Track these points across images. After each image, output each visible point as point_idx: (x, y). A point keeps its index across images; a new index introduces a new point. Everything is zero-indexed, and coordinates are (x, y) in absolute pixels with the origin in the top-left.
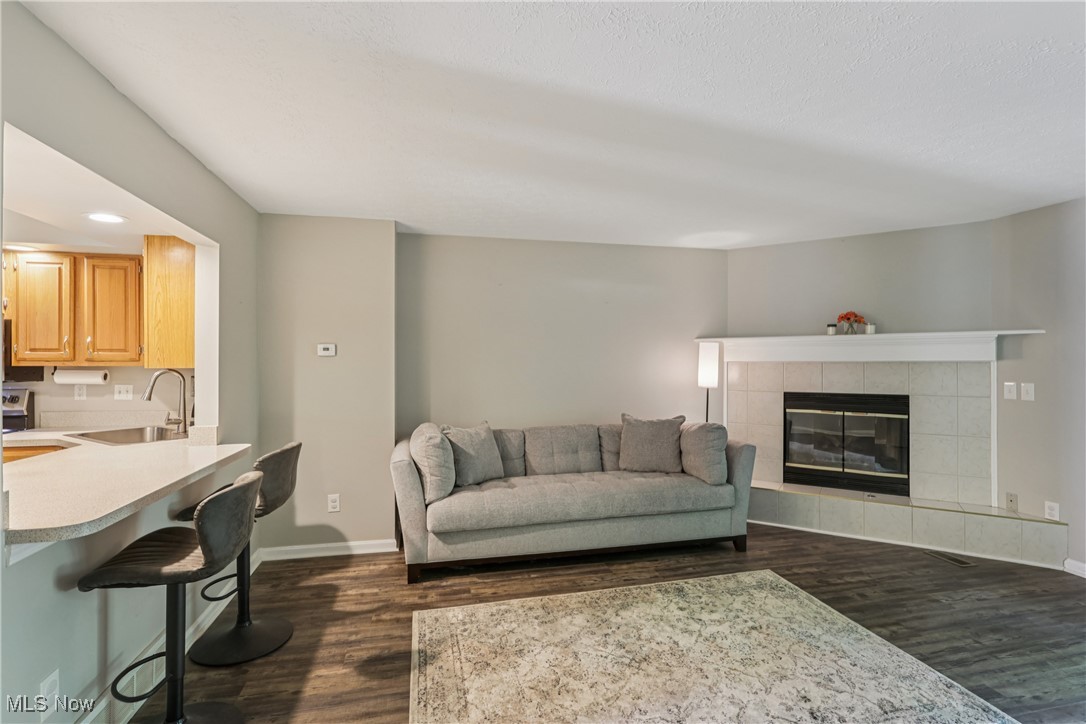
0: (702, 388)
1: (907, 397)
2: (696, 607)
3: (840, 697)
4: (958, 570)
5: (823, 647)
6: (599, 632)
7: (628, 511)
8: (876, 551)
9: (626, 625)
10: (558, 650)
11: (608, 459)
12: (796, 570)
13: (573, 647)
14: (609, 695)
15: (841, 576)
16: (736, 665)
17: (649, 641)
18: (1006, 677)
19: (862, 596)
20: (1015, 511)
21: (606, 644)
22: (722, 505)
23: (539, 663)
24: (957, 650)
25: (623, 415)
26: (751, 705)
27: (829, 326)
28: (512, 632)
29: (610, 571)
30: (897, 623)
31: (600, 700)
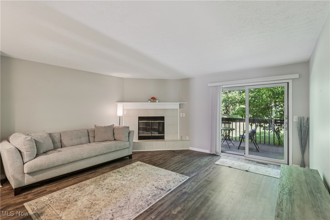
0: (118, 116)
1: (164, 117)
2: (124, 174)
3: (160, 182)
4: (174, 153)
5: (154, 174)
6: (99, 188)
7: (101, 153)
8: (160, 152)
9: (107, 183)
10: (89, 196)
11: (91, 139)
12: (144, 160)
13: (93, 194)
14: (109, 201)
15: (154, 159)
16: (138, 184)
17: (115, 185)
18: (185, 170)
19: (159, 162)
20: (182, 139)
21: (103, 190)
22: (127, 147)
23: (84, 201)
24: (176, 168)
25: (95, 125)
26: (143, 190)
27: (149, 100)
28: (70, 196)
29: (96, 172)
30: (166, 166)
31: (107, 203)
